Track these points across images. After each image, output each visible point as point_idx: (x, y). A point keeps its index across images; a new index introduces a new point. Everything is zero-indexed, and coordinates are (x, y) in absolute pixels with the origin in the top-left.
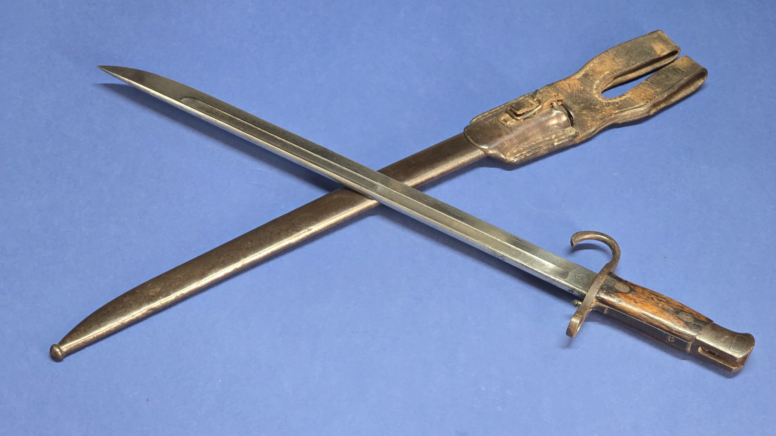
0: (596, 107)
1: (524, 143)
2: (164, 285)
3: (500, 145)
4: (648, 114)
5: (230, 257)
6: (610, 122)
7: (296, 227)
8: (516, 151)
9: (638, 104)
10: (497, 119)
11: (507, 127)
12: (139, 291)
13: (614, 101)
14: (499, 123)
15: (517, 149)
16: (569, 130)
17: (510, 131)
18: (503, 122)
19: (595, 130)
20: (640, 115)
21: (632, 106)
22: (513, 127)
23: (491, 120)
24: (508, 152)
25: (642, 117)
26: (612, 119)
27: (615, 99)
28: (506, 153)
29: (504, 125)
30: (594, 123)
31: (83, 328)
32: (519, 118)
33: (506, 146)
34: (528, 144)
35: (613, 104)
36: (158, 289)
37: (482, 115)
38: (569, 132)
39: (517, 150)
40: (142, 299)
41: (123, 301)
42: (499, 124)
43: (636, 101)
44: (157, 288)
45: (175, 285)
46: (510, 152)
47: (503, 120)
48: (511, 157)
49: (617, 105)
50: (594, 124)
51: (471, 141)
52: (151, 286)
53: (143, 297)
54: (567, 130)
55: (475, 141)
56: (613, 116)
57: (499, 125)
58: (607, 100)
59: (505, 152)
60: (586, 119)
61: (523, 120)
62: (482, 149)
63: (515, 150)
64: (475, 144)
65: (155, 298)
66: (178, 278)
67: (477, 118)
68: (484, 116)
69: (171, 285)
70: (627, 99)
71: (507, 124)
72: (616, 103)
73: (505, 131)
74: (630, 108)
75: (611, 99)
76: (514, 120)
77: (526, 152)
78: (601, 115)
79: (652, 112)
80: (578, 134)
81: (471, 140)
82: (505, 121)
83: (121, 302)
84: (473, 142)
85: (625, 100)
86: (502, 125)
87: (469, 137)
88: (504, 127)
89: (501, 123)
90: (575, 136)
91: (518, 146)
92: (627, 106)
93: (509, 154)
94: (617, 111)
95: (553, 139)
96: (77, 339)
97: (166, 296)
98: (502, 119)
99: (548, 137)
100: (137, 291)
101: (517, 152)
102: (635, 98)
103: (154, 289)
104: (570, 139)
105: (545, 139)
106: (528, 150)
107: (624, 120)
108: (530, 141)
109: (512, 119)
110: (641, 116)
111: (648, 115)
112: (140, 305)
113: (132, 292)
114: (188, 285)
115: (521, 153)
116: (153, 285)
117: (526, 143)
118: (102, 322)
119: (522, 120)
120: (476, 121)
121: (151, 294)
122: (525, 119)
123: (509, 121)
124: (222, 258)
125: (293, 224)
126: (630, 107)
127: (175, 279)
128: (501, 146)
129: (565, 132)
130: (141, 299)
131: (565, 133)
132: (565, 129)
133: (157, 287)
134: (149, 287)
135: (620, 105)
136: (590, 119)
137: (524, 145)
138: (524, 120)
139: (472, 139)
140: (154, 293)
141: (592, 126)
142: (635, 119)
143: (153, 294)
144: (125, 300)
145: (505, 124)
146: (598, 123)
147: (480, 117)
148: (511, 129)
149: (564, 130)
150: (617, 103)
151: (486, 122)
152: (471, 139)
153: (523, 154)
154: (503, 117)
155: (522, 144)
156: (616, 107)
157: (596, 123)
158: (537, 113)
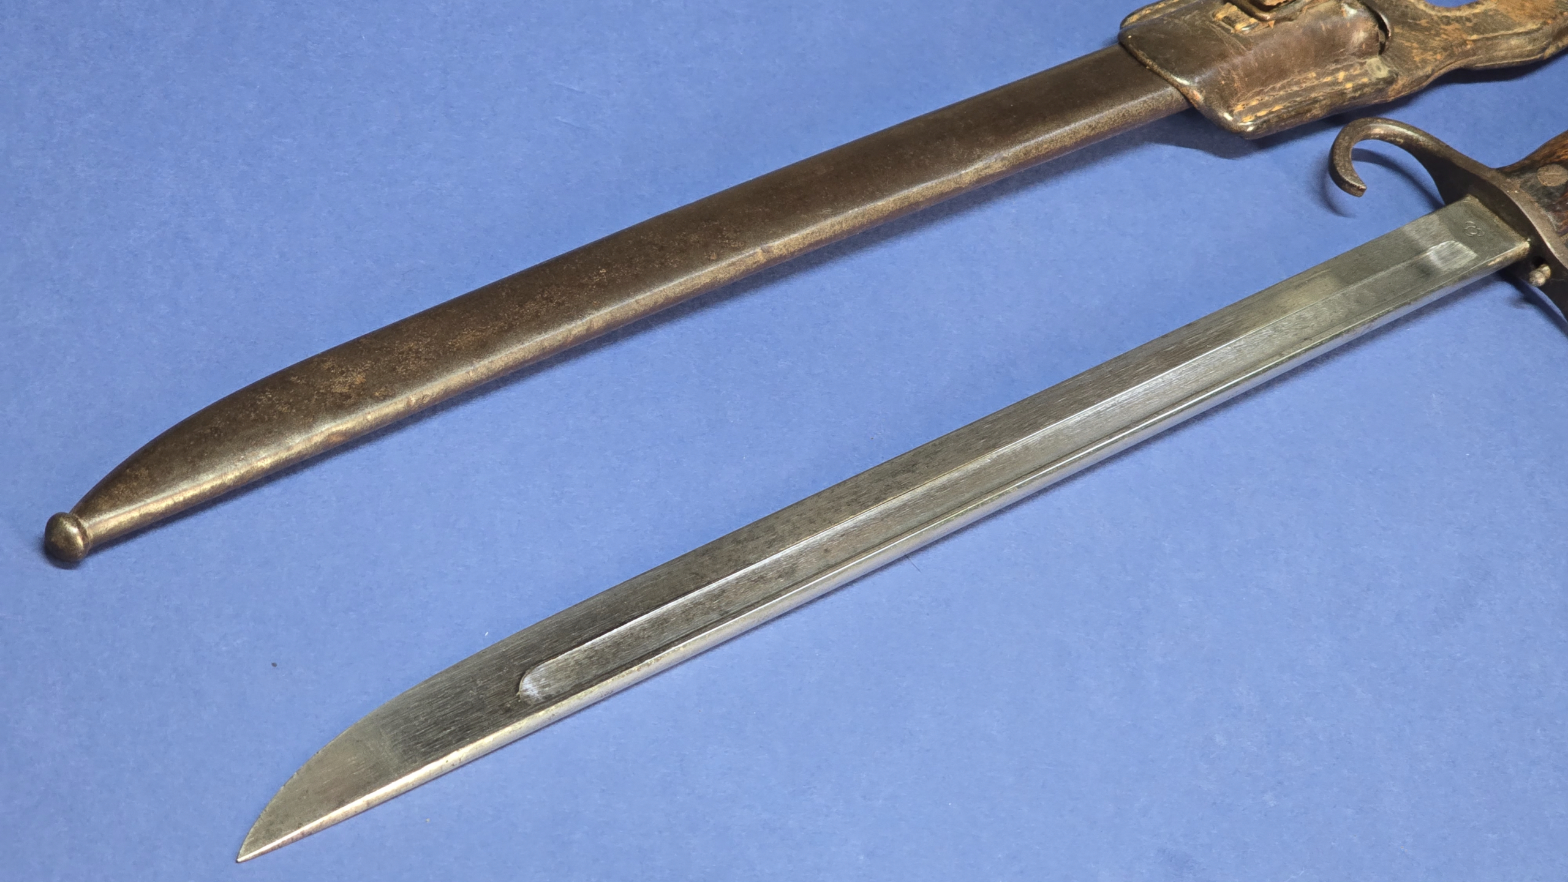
0: (1418, 22)
1: (1275, 83)
2: (372, 367)
3: (1225, 80)
4: (1542, 54)
5: (554, 304)
6: (1459, 62)
7: (728, 238)
8: (1258, 102)
9: (1520, 25)
10: (1205, 16)
11: (1236, 36)
12: (298, 379)
13: (1458, 14)
14: (1215, 26)
15: (1258, 98)
16: (1375, 65)
17: (1245, 49)
18: (1223, 24)
19: (1433, 71)
20: (1526, 53)
21: (1508, 29)
22: (1251, 37)
23: (1188, 17)
24: (1238, 101)
25: (1528, 59)
26: (1466, 54)
27: (1459, 10)
28: (1234, 105)
29: (1227, 31)
30: (1429, 56)
31: (144, 472)
32: (1267, 16)
33: (1236, 85)
34: (1283, 87)
35: (1458, 20)
36: (359, 379)
37: (1151, 8)
38: (1375, 68)
39: (1258, 100)
40: (313, 401)
41: (255, 403)
42: (1213, 27)
43: (1514, 18)
44: (355, 374)
45: (407, 370)
46: (1243, 103)
47: (1223, 21)
48: (1246, 116)
49: (1468, 24)
50: (1429, 58)
51: (1151, 63)
52: (333, 367)
53: (316, 397)
54: (1370, 65)
55: (1161, 66)
56: (1469, 47)
57: (1214, 30)
58: (1439, 11)
59: (1233, 102)
60: (1406, 44)
61: (1275, 24)
62: (1178, 87)
63: (1253, 97)
64: (1163, 72)
65: (352, 400)
66: (410, 349)
67: (1138, 14)
68: (1157, 11)
69: (395, 369)
70: (1490, 13)
71: (1236, 31)
72: (1464, 18)
73: (1232, 46)
74: (1503, 32)
75: (1448, 10)
76: (1253, 20)
77: (1282, 107)
78: (1440, 40)
79: (1549, 52)
80: (1395, 76)
81: (1149, 62)
82: (1230, 21)
83: (252, 406)
84: (1156, 67)
85: (1485, 13)
86: (1224, 32)
87: (1143, 55)
88: (1227, 35)
89: (1219, 26)
90: (1390, 81)
91: (1262, 90)
92: (1494, 27)
93: (1239, 108)
94: (1475, 37)
95: (1340, 81)
96: (130, 501)
97: (385, 397)
98: (1220, 16)
99: (1329, 74)
100: (293, 379)
101: (1258, 104)
102: (1508, 12)
103: (346, 377)
104: (1380, 87)
105: (1321, 80)
106: (1285, 104)
107: (1489, 60)
108: (1289, 80)
109: (1246, 16)
110: (1528, 56)
111: (1540, 58)
112: (309, 417)
113: (280, 381)
114: (443, 371)
115: (1270, 109)
116: (340, 366)
117: (1278, 85)
118: (201, 457)
119: (1273, 22)
120: (1138, 20)
121: (338, 389)
122: (1278, 21)
123: (1240, 22)
124: (531, 307)
125: (720, 231)
126: (1503, 29)
127: (402, 353)
128: (1226, 84)
129: (1366, 67)
130: (310, 401)
131: (1367, 71)
132: (1367, 60)
133: (353, 371)
134: (329, 369)
135: (1476, 24)
136: (1415, 45)
137: (1273, 89)
138: (1279, 25)
139: (1154, 59)
140: (347, 387)
141: (1425, 62)
142: (1513, 63)
143: (345, 390)
144: (260, 400)
145: (1230, 30)
146: (1439, 57)
147: (1148, 12)
148: (1246, 41)
149: (1365, 63)
150: (1468, 20)
151: (1176, 21)
152: (1147, 58)
153: (1275, 111)
154: (1223, 12)
155: (1271, 86)
156: (1468, 27)
157: (1435, 57)
158: (1307, 11)
